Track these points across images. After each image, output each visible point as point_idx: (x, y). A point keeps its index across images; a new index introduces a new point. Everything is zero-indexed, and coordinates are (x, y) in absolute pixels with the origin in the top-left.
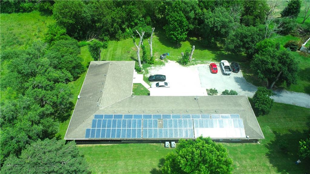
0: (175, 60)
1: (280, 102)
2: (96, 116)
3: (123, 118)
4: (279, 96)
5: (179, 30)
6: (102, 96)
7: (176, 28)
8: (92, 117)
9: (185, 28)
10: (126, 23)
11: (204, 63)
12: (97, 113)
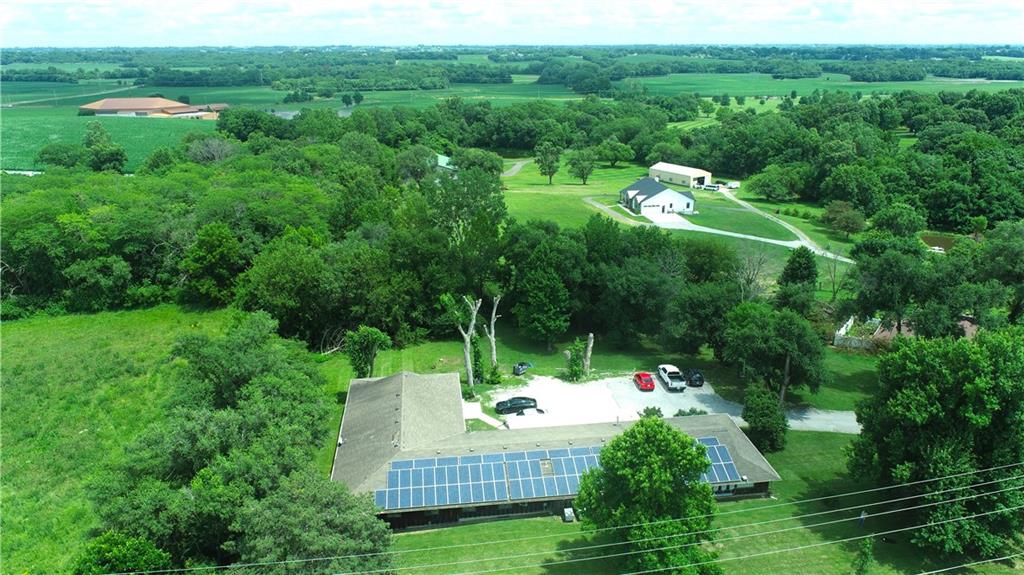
0: (551, 374)
1: (805, 429)
2: (395, 465)
3: (459, 465)
4: (801, 419)
5: (550, 310)
6: (402, 430)
7: (545, 305)
8: (387, 467)
9: (562, 304)
10: (421, 308)
11: (619, 376)
12: (396, 458)
